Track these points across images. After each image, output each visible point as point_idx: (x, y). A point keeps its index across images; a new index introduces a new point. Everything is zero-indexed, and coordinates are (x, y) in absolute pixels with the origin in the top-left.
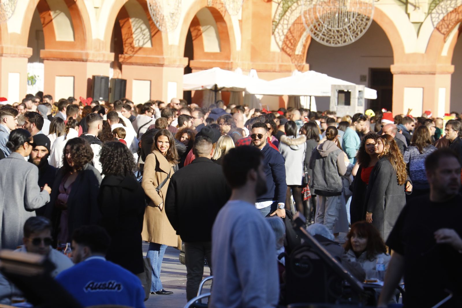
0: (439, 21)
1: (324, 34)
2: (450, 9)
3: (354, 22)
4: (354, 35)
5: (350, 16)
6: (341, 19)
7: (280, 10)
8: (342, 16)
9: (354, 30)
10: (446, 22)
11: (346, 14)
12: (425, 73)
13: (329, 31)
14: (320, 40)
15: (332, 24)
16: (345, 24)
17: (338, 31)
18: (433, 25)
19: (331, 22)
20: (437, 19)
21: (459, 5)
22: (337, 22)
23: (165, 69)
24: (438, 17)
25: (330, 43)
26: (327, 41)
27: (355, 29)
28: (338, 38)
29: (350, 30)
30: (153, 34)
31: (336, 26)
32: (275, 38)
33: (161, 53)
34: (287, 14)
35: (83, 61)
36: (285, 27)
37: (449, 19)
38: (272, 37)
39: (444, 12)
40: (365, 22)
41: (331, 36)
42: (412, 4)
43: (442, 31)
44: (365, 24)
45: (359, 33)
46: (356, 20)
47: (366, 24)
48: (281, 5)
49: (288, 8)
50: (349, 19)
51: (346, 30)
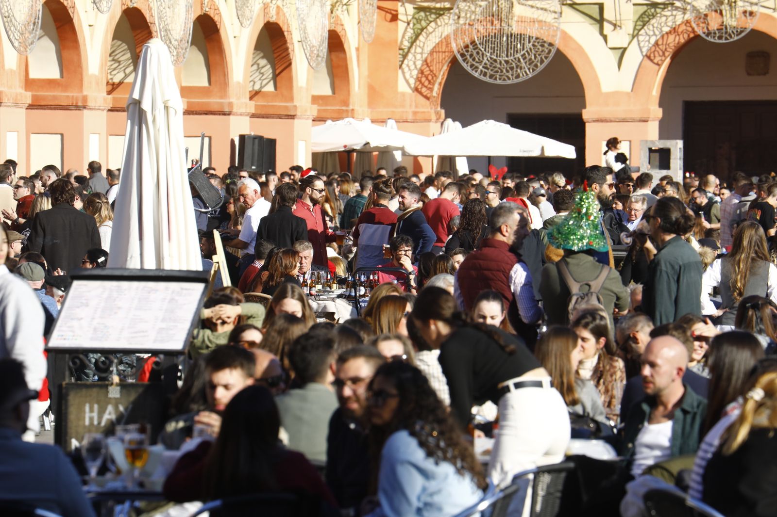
0: (650, 45)
1: (485, 66)
2: (666, 29)
3: (530, 49)
4: (532, 67)
5: (524, 40)
6: (511, 45)
7: (410, 32)
8: (513, 40)
9: (530, 59)
10: (661, 47)
11: (519, 37)
12: (633, 120)
13: (493, 62)
14: (480, 75)
15: (498, 52)
16: (517, 52)
17: (507, 62)
18: (642, 52)
19: (496, 48)
20: (647, 43)
21: (678, 23)
22: (505, 49)
23: (296, 121)
24: (649, 41)
25: (496, 79)
26: (491, 77)
27: (533, 58)
28: (507, 71)
29: (526, 60)
30: (277, 72)
31: (504, 55)
32: (403, 73)
33: (291, 99)
34: (421, 38)
35: (224, 114)
36: (419, 57)
37: (665, 43)
38: (400, 72)
39: (657, 33)
40: (547, 48)
41: (496, 69)
42: (610, 22)
43: (656, 61)
44: (547, 51)
45: (539, 64)
46: (534, 45)
47: (550, 51)
48: (411, 25)
49: (422, 30)
50: (524, 44)
51: (519, 61)
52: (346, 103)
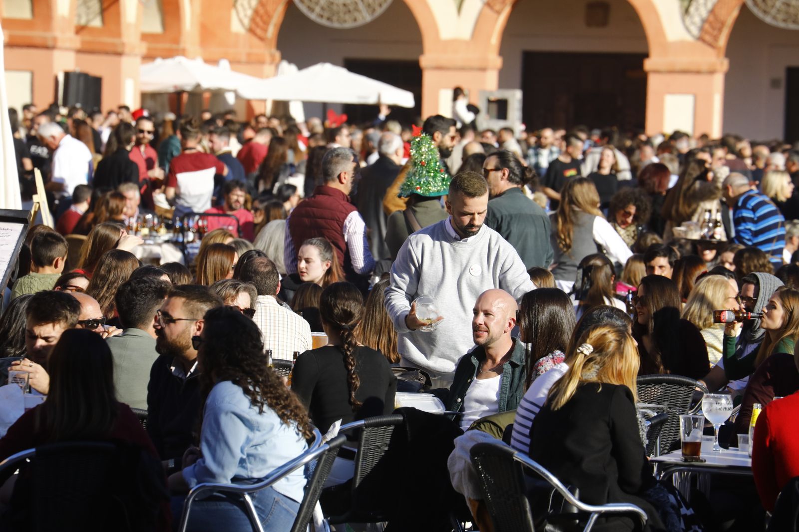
4: (370, 10)
9: (368, 3)
12: (471, 69)
14: (317, 17)
23: (124, 59)
25: (332, 22)
26: (328, 19)
30: (106, 5)
32: (237, 12)
33: (118, 34)
35: (46, 47)
38: (233, 13)
43: (495, 8)
45: (377, 8)
52: (177, 40)
